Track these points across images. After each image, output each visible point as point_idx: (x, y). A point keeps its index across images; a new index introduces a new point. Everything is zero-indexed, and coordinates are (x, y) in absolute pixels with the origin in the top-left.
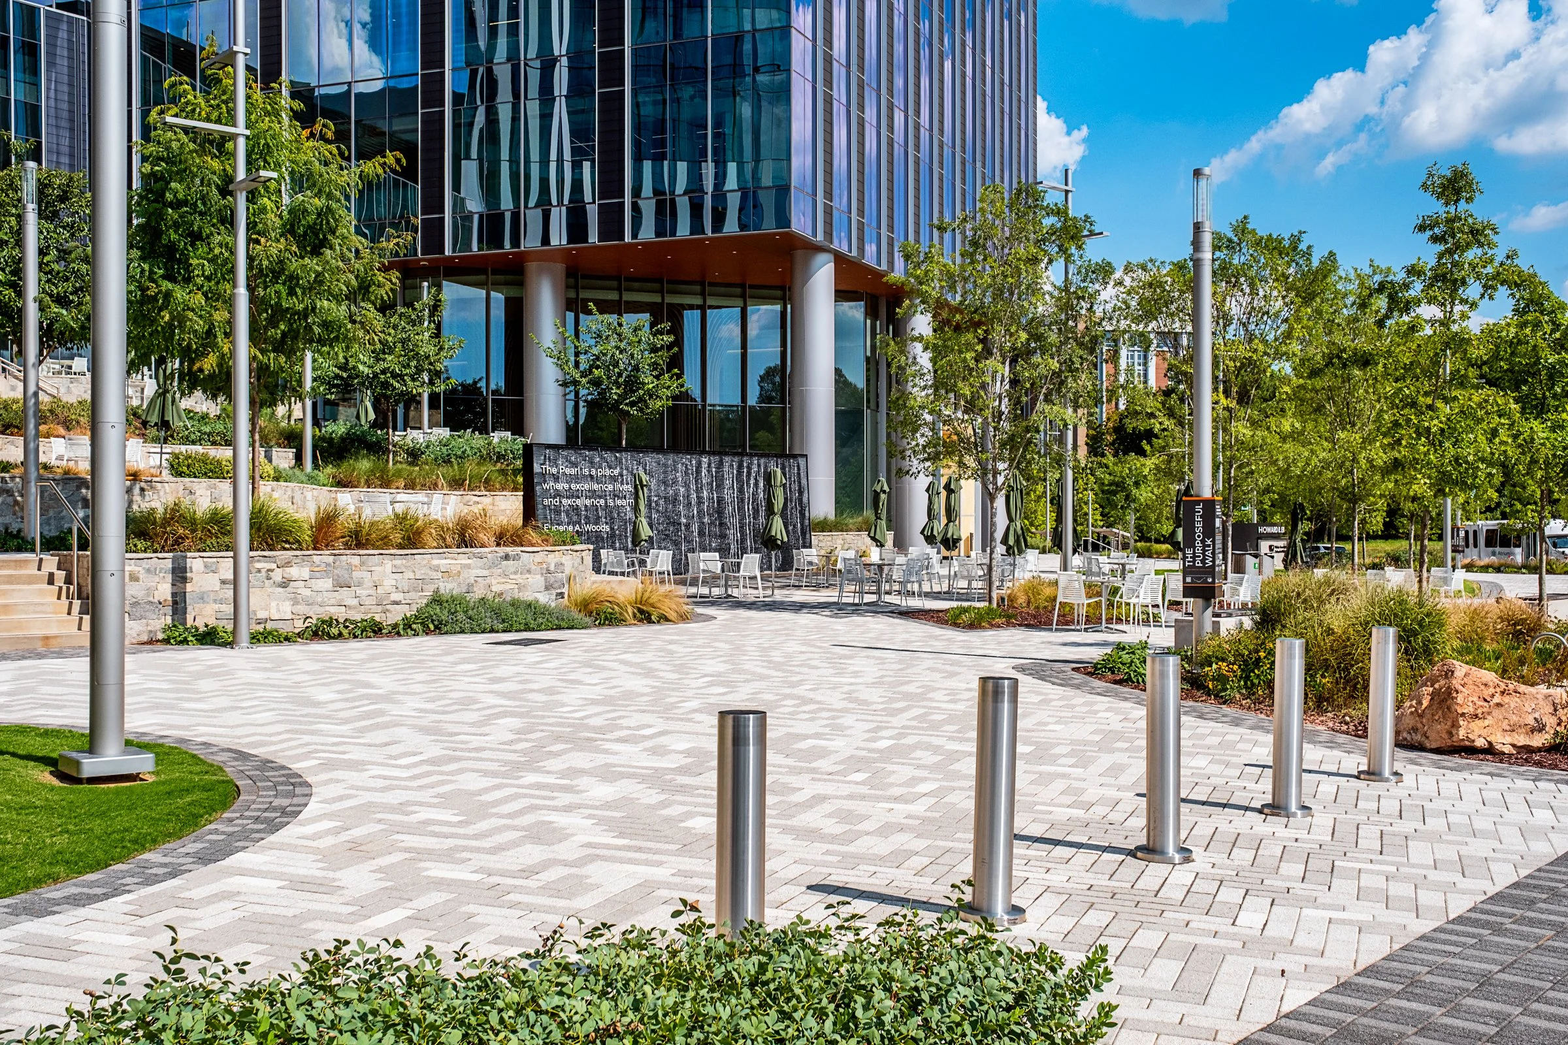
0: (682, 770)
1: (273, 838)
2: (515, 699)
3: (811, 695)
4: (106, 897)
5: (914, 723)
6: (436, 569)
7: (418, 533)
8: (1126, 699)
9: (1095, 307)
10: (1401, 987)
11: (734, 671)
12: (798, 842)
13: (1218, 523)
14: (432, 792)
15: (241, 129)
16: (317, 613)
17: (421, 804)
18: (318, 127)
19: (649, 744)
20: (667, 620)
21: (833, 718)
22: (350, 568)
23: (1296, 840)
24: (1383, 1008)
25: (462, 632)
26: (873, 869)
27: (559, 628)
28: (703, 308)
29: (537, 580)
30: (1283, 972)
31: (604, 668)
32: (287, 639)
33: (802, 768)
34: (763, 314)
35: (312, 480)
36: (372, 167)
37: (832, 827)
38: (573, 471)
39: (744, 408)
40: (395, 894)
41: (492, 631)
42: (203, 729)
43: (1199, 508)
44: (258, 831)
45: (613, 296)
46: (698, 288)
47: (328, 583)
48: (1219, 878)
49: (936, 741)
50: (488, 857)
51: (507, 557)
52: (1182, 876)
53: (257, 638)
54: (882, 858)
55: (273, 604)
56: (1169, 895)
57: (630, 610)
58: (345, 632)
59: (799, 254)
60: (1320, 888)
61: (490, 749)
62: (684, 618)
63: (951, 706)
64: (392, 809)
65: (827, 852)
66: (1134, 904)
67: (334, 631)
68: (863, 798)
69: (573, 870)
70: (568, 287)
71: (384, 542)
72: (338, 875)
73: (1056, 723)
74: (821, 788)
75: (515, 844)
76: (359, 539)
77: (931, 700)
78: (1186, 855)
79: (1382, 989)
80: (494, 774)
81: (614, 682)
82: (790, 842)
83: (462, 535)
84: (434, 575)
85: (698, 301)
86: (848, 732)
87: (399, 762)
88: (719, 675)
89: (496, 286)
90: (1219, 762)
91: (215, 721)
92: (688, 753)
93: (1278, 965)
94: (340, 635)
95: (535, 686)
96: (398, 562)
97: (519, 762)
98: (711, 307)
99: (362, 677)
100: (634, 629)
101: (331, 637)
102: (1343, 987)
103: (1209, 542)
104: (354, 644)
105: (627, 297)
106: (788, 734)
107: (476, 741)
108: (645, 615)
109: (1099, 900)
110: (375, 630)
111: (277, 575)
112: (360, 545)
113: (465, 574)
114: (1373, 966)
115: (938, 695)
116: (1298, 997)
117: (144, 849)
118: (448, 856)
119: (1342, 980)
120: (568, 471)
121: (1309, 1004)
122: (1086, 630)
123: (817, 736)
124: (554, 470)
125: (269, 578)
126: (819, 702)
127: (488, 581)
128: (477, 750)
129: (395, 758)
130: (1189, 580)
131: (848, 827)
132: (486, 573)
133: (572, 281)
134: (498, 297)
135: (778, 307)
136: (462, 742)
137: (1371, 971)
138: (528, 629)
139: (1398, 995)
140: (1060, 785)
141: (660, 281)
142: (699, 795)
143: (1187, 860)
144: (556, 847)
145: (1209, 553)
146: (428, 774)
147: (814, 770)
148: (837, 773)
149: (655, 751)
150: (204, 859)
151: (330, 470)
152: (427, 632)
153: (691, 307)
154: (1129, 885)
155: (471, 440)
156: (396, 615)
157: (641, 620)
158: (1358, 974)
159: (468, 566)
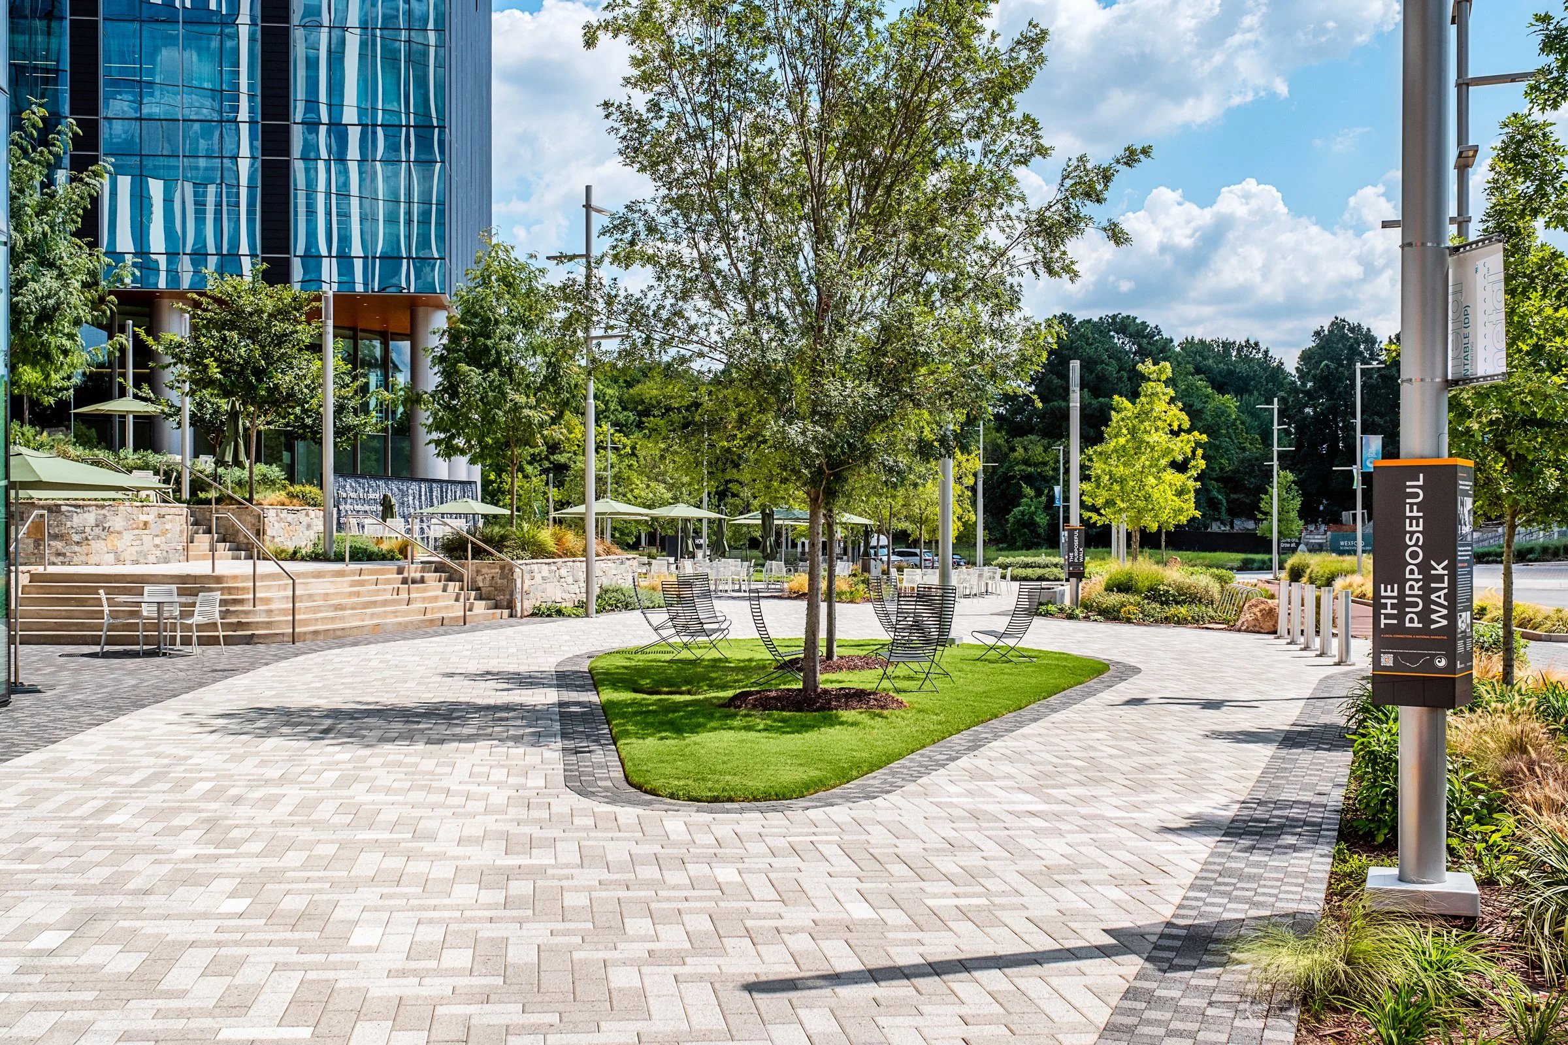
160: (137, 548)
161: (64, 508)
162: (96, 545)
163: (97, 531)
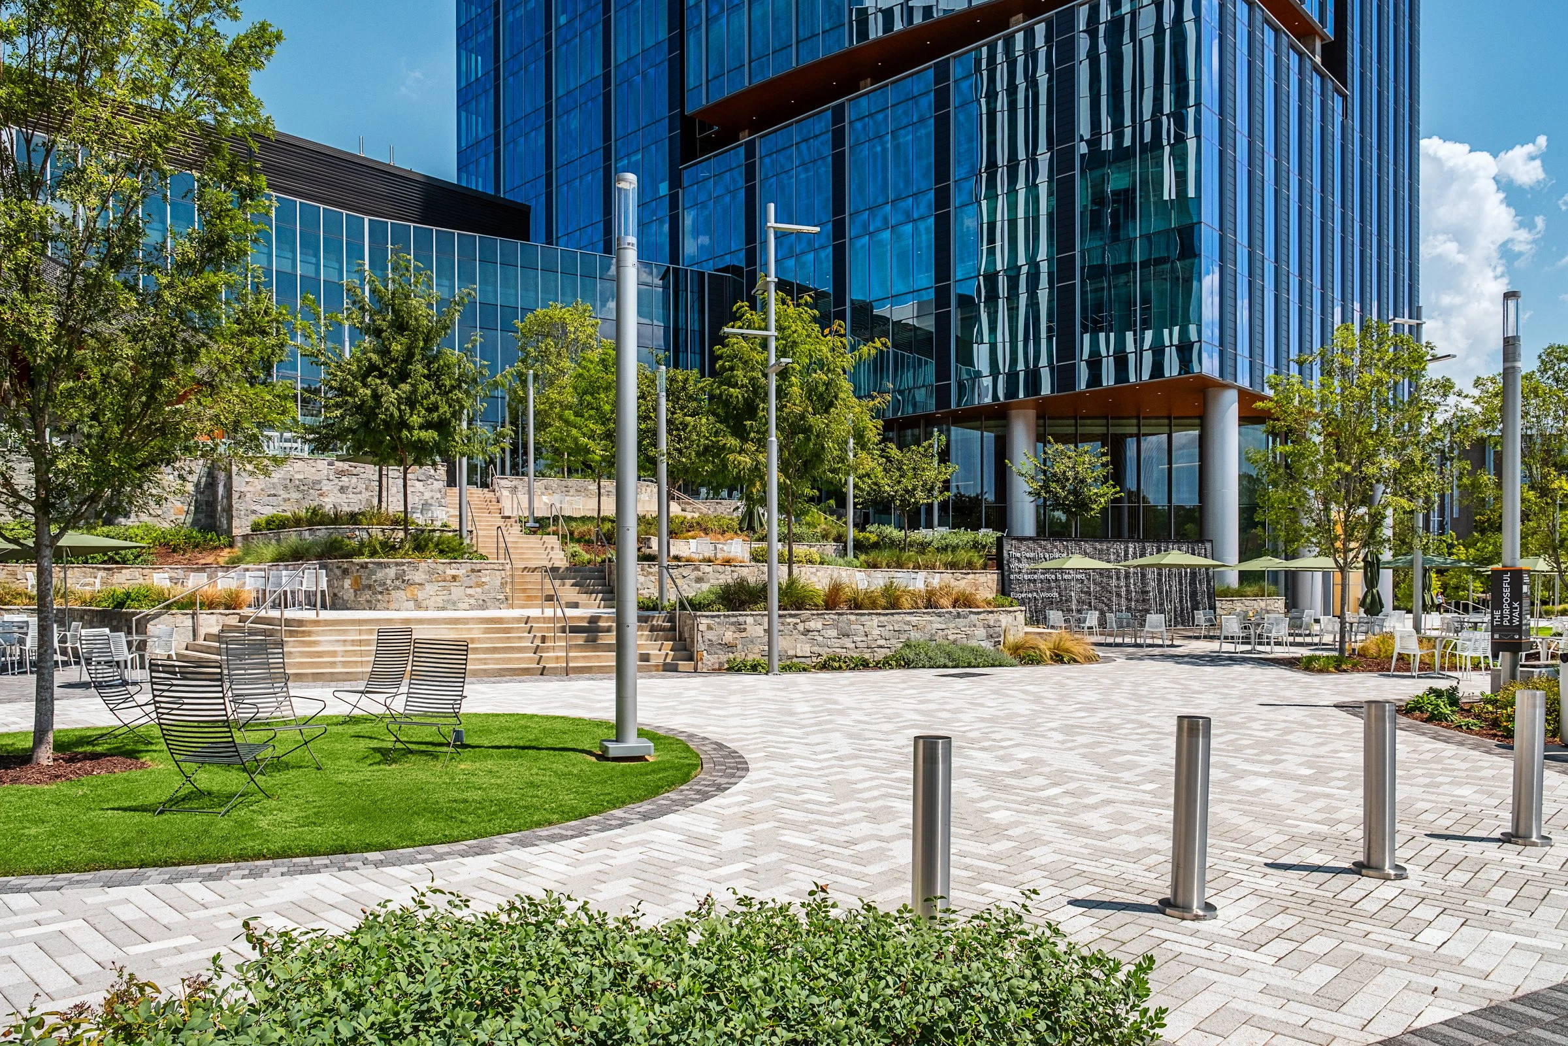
0: (1015, 774)
1: (699, 806)
2: (927, 716)
3: (1150, 721)
4: (572, 837)
5: (1222, 746)
6: (908, 623)
7: (898, 598)
8: (1424, 734)
9: (1435, 416)
10: (1553, 1017)
11: (1103, 701)
12: (1066, 836)
13: (1525, 589)
14: (825, 779)
15: (773, 332)
16: (825, 653)
17: (811, 788)
18: (835, 327)
19: (1001, 753)
20: (1075, 661)
21: (1158, 739)
22: (850, 622)
23: (1522, 867)
24: (1522, 1036)
25: (924, 667)
26: (1112, 862)
27: (993, 666)
28: (1138, 436)
29: (981, 632)
30: (1436, 989)
31: (1007, 696)
32: (805, 670)
33: (1108, 777)
34: (1185, 437)
35: (849, 564)
36: (867, 350)
37: (1103, 825)
38: (1032, 555)
39: (1170, 507)
40: (749, 852)
41: (945, 666)
42: (710, 728)
43: (1507, 577)
44: (693, 800)
45: (1071, 430)
46: (1134, 421)
47: (834, 633)
48: (1423, 895)
49: (1231, 761)
50: (832, 830)
51: (959, 615)
52: (1389, 890)
53: (786, 669)
54: (1127, 854)
55: (799, 646)
56: (1364, 907)
57: (1048, 653)
58: (843, 665)
59: (1211, 391)
60: (1521, 913)
61: (886, 751)
62: (1090, 659)
63: (1264, 734)
64: (790, 790)
65: (1086, 846)
66: (1325, 912)
67: (836, 665)
68: (1142, 803)
69: (884, 844)
70: (1038, 426)
71: (874, 605)
72: (721, 834)
73: (1349, 751)
74: (1113, 794)
75: (856, 821)
76: (856, 604)
77: (1248, 728)
78: (1401, 873)
79: (1531, 1017)
80: (876, 769)
81: (1007, 706)
82: (1060, 835)
83: (929, 600)
84: (907, 628)
85: (1134, 430)
86: (1163, 751)
87: (819, 757)
88: (1090, 703)
89: (988, 428)
90: (1483, 792)
91: (722, 723)
92: (1025, 761)
93: (1432, 982)
94: (840, 667)
95: (948, 707)
96: (882, 618)
97: (899, 762)
98: (1144, 435)
99: (835, 697)
100: (1049, 667)
101: (834, 669)
102: (1494, 1011)
103: (1516, 605)
104: (848, 674)
105: (1080, 430)
106: (1114, 750)
107: (879, 745)
108: (1059, 657)
109: (1294, 905)
110: (864, 665)
111: (801, 627)
112: (858, 607)
113: (929, 627)
114: (1536, 993)
115: (1255, 725)
116: (1434, 1015)
117: (615, 807)
118: (803, 827)
119: (1493, 1004)
120: (1028, 555)
121: (1445, 1023)
122: (1419, 677)
123: (1137, 753)
124: (1018, 555)
125: (795, 629)
126: (1153, 727)
127: (946, 632)
128: (876, 751)
129: (815, 753)
130: (1496, 636)
131: (1114, 826)
132: (943, 626)
133: (1041, 422)
134: (989, 436)
135: (1197, 432)
136: (870, 745)
137: (1531, 999)
138: (969, 666)
139: (1544, 1026)
140: (1320, 803)
141: (1106, 418)
142: (1014, 794)
143: (1399, 877)
144: (881, 826)
145: (1516, 614)
146: (832, 766)
147: (1117, 780)
148: (1134, 783)
149: (1002, 759)
150: (646, 817)
151: (863, 557)
152: (899, 666)
153: (1131, 436)
154: (1332, 895)
155: (965, 536)
156: (880, 654)
157: (1056, 661)
158: (1513, 1001)
159: (931, 622)
160: (445, 598)
161: (370, 566)
162: (395, 594)
163: (397, 583)
